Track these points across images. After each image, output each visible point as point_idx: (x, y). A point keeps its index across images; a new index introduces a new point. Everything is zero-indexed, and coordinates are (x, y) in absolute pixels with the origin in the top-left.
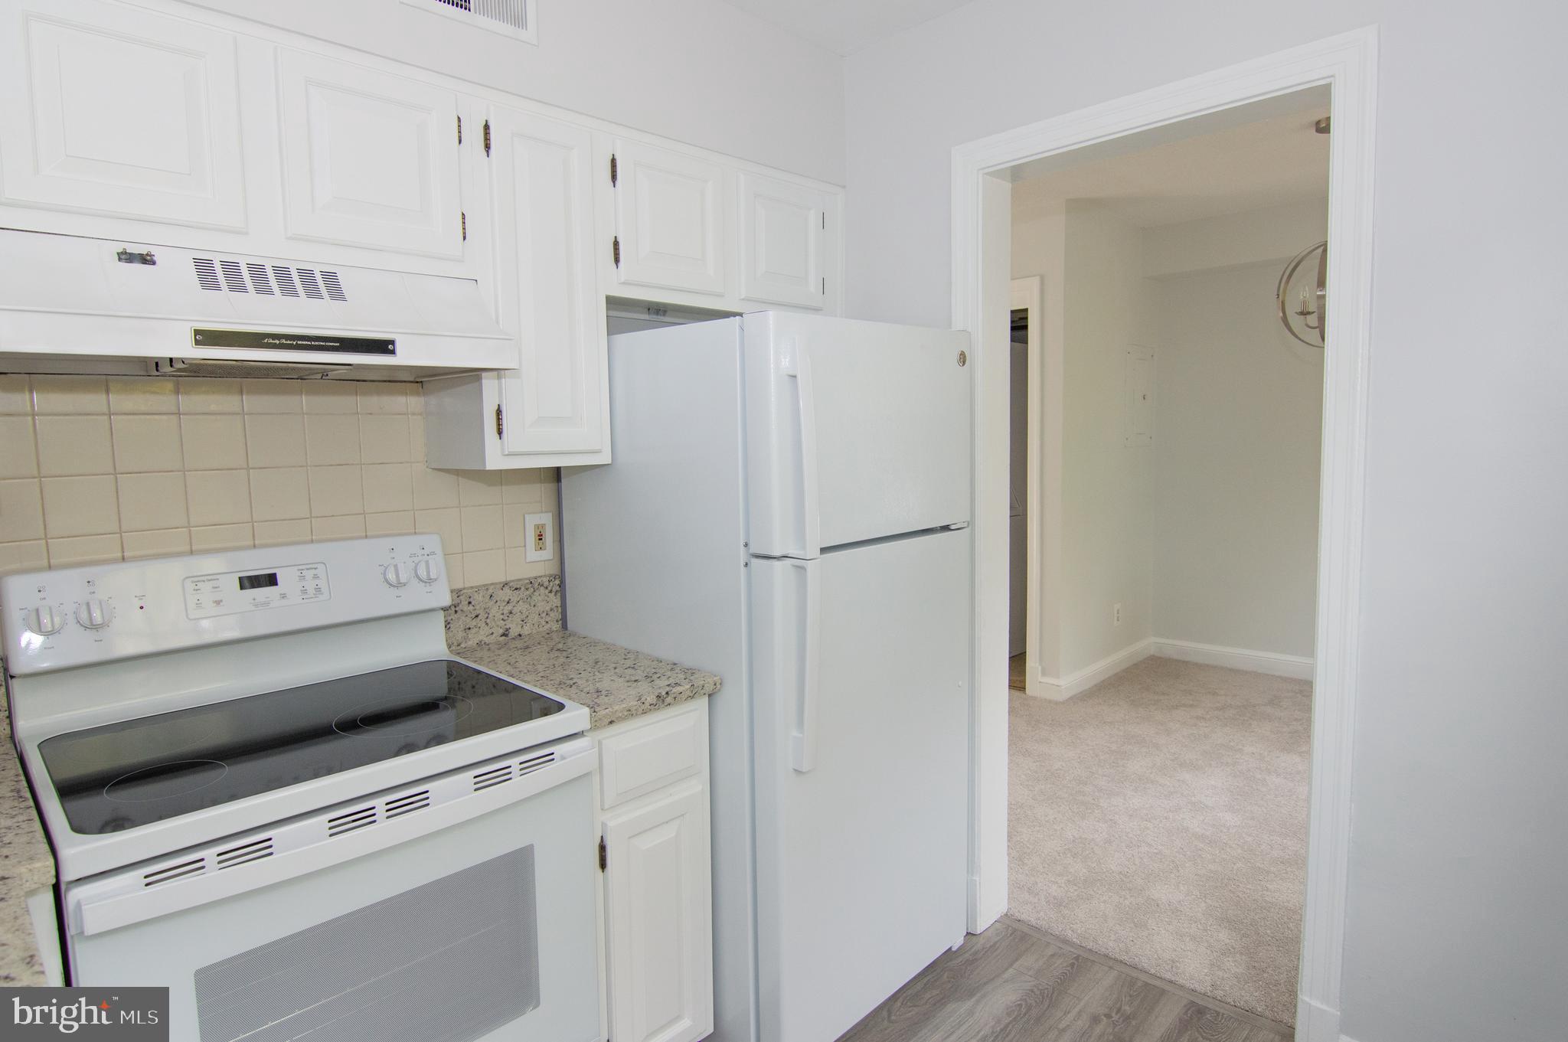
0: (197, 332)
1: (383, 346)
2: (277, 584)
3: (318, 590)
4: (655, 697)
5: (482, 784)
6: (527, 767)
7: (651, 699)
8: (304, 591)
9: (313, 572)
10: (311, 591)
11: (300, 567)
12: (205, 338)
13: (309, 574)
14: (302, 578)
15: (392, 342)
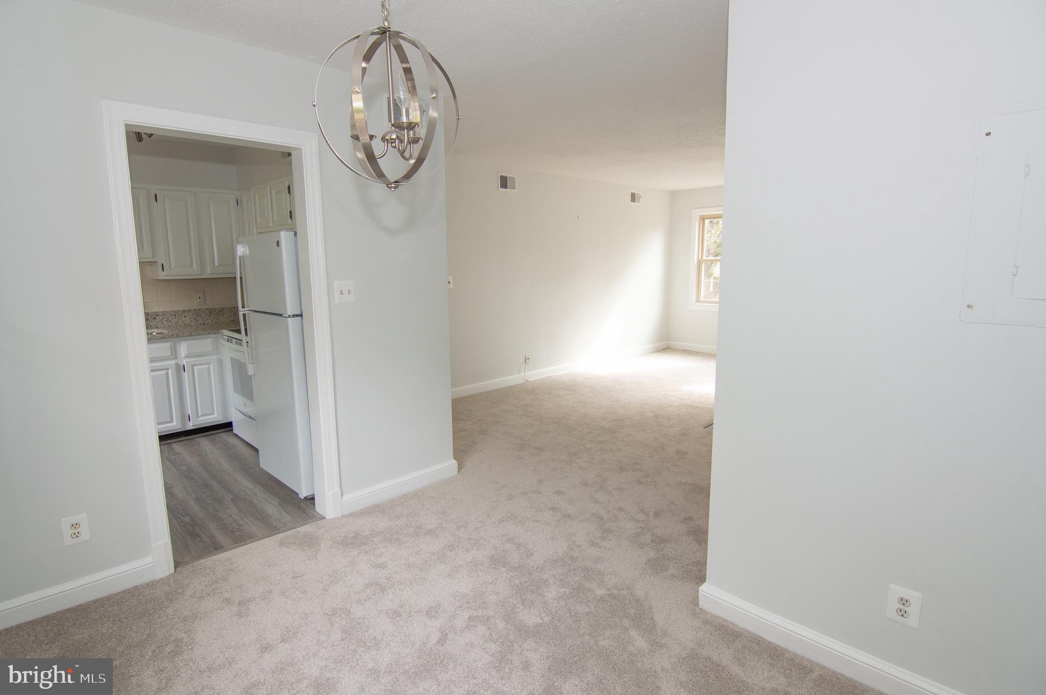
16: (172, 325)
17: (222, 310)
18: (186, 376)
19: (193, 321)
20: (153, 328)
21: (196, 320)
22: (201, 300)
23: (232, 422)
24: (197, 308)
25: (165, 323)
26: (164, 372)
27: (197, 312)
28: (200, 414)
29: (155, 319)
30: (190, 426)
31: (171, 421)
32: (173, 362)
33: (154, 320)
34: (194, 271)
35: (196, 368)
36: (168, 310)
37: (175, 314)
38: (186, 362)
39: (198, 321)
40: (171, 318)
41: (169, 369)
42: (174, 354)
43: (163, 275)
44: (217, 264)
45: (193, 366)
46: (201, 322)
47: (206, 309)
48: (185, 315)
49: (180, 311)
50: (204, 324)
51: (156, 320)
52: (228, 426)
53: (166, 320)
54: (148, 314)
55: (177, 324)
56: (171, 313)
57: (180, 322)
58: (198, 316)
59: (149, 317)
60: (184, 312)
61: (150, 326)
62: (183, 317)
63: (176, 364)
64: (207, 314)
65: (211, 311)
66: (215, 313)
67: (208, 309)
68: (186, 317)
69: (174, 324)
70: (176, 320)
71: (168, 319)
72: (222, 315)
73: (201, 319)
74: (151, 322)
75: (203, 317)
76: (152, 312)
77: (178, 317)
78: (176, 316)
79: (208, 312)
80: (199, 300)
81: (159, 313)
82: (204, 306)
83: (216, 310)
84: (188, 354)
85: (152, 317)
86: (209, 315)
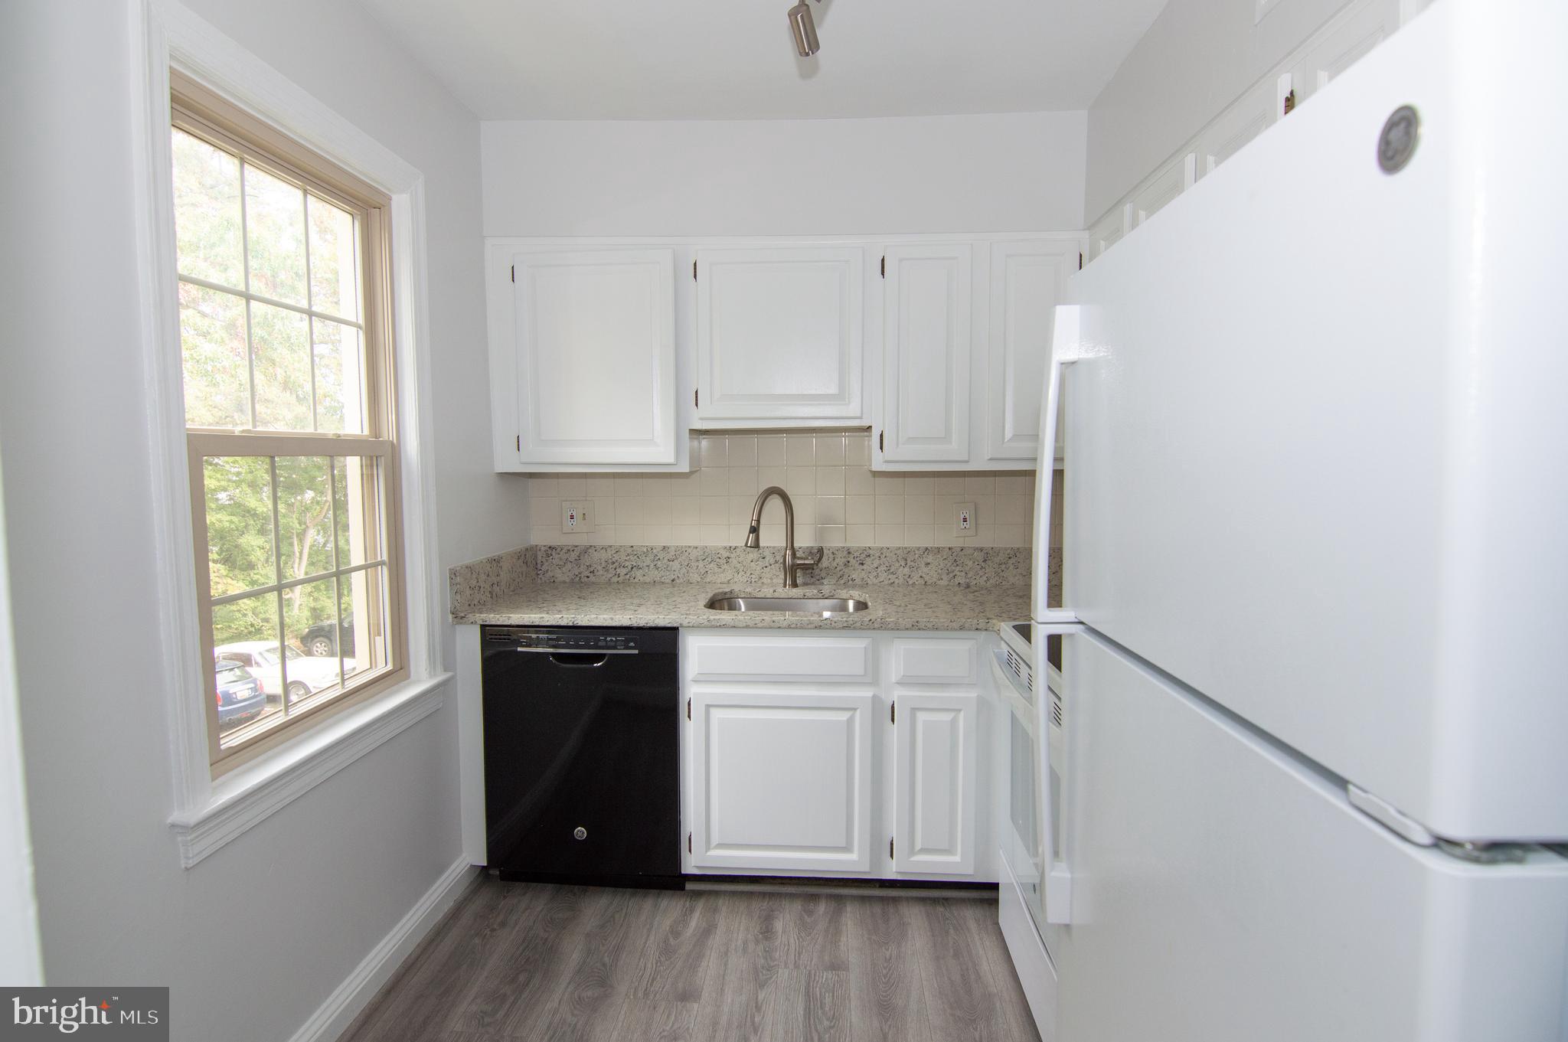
16: (897, 581)
17: (1014, 554)
18: (895, 734)
19: (945, 577)
20: (854, 587)
21: (951, 575)
22: (967, 525)
23: (998, 884)
24: (957, 543)
25: (883, 576)
26: (844, 716)
27: (955, 556)
28: (918, 846)
29: (862, 564)
30: (892, 870)
31: (847, 849)
32: (867, 693)
33: (861, 567)
34: (952, 454)
35: (921, 717)
36: (893, 544)
37: (907, 556)
38: (899, 697)
39: (954, 577)
40: (897, 565)
41: (855, 709)
42: (872, 675)
43: (878, 462)
44: (1008, 434)
45: (914, 710)
46: (961, 580)
47: (976, 549)
48: (928, 560)
49: (918, 549)
50: (968, 587)
51: (865, 567)
52: (985, 893)
53: (885, 568)
54: (851, 550)
55: (908, 580)
56: (898, 552)
57: (916, 577)
58: (957, 565)
59: (851, 560)
60: (926, 553)
61: (852, 579)
62: (923, 565)
63: (875, 699)
64: (978, 561)
65: (987, 555)
66: (997, 560)
67: (981, 550)
68: (930, 566)
69: (901, 581)
70: (906, 570)
71: (890, 566)
72: (1012, 567)
73: (963, 574)
74: (854, 570)
75: (967, 568)
76: (858, 547)
77: (912, 563)
78: (908, 562)
79: (978, 555)
80: (962, 525)
81: (871, 552)
82: (971, 542)
83: (1000, 554)
84: (904, 676)
85: (858, 559)
86: (983, 564)
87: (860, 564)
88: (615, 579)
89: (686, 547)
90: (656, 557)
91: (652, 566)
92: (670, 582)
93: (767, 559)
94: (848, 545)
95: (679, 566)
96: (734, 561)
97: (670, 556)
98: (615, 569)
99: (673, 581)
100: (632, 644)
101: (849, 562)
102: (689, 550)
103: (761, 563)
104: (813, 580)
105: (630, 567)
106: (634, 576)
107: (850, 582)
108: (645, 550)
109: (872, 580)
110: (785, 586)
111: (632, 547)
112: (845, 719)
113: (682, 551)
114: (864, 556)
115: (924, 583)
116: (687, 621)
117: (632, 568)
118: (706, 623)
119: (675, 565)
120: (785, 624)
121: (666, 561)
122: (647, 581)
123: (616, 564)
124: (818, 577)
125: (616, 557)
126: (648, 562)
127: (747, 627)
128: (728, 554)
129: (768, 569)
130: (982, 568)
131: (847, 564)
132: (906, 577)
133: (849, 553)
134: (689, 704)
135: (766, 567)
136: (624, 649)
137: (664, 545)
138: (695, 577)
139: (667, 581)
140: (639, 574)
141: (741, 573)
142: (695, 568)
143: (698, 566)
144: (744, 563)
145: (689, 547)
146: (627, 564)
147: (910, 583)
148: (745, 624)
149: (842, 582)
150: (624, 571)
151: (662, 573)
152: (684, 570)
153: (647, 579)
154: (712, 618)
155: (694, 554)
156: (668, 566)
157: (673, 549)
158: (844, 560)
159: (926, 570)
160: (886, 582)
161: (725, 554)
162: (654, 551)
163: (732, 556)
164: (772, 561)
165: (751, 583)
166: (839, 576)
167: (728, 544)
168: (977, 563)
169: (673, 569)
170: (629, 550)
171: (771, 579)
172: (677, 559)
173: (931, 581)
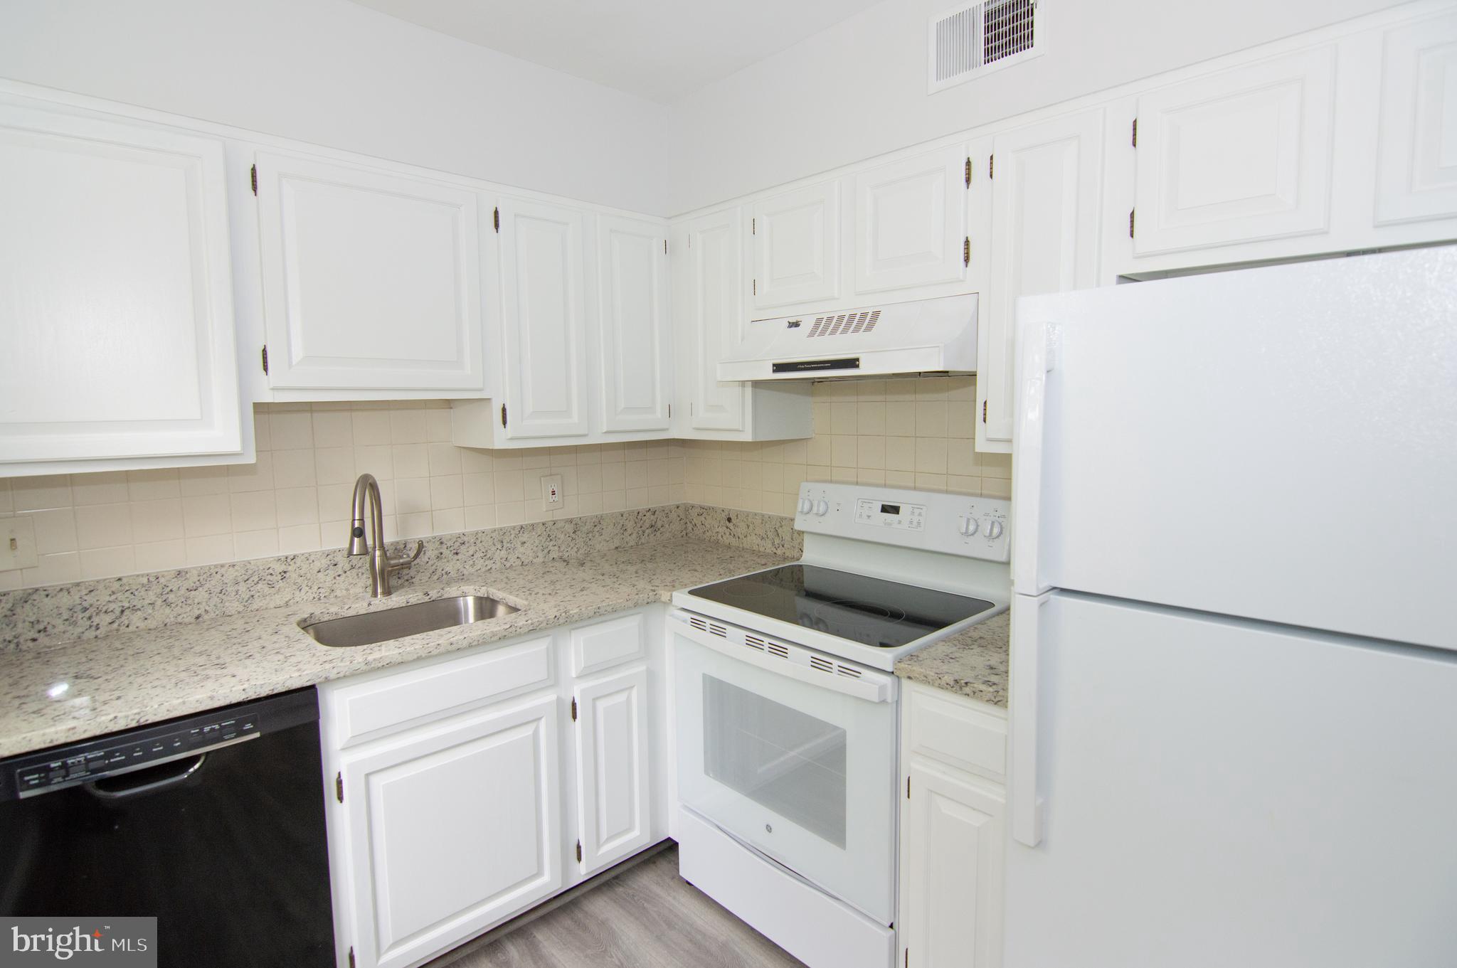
0: (774, 365)
1: (852, 363)
2: (898, 513)
3: (919, 523)
4: (953, 679)
5: (816, 664)
6: (843, 671)
7: (948, 679)
8: (911, 522)
9: (920, 510)
10: (915, 523)
11: (913, 506)
12: (779, 368)
13: (917, 511)
14: (913, 513)
15: (858, 360)
17: (598, 522)
18: (578, 731)
19: (540, 554)
21: (546, 551)
22: (556, 498)
24: (548, 518)
25: (480, 563)
26: (527, 731)
27: (547, 530)
28: (604, 836)
29: (457, 554)
30: (579, 875)
31: (540, 873)
32: (550, 697)
33: (456, 557)
35: (601, 705)
36: (487, 527)
37: (502, 537)
38: (579, 691)
39: (549, 552)
40: (494, 549)
41: (540, 719)
42: (554, 677)
43: (501, 439)
45: (595, 700)
46: (555, 554)
47: (566, 521)
48: (524, 540)
49: (514, 528)
50: (563, 560)
51: (459, 557)
53: (482, 555)
54: (444, 540)
55: (505, 563)
56: (494, 535)
57: (512, 558)
58: (551, 540)
59: (444, 551)
60: (521, 532)
61: (446, 573)
62: (519, 545)
63: (559, 701)
64: (568, 533)
65: (576, 525)
66: (585, 529)
67: (571, 521)
68: (526, 545)
69: (498, 565)
70: (503, 553)
71: (487, 551)
72: (597, 534)
73: (556, 548)
74: (448, 561)
75: (560, 542)
76: (451, 535)
77: (508, 545)
78: (504, 544)
79: (569, 528)
80: (551, 498)
81: (466, 539)
82: (560, 515)
83: (587, 524)
84: (585, 667)
85: (452, 548)
86: (573, 536)
87: (454, 554)
88: (92, 634)
89: (216, 566)
90: (166, 591)
91: (159, 602)
92: (193, 620)
93: (340, 566)
94: (438, 533)
95: (207, 596)
96: (293, 576)
97: (190, 584)
98: (90, 618)
99: (197, 618)
100: (249, 726)
101: (441, 554)
102: (223, 571)
103: (331, 573)
104: (400, 582)
105: (118, 612)
106: (126, 622)
107: (445, 576)
108: (145, 580)
109: (468, 570)
110: (375, 594)
111: (120, 579)
112: (531, 733)
113: (209, 573)
114: (457, 545)
115: (520, 564)
116: (335, 671)
117: (122, 612)
118: (364, 668)
119: (201, 595)
120: (465, 643)
121: (183, 591)
122: (152, 627)
123: (92, 610)
124: (406, 578)
125: (90, 599)
126: (151, 596)
127: (419, 659)
128: (283, 568)
129: (342, 578)
130: (573, 539)
131: (440, 556)
132: (503, 561)
133: (442, 543)
134: (339, 783)
135: (339, 576)
136: (236, 737)
137: (179, 568)
138: (233, 606)
139: (187, 620)
140: (136, 620)
141: (305, 589)
142: (234, 593)
143: (237, 592)
144: (309, 576)
145: (222, 566)
146: (112, 606)
147: (508, 565)
148: (415, 657)
149: (436, 577)
150: (108, 618)
151: (178, 610)
152: (215, 600)
153: (152, 623)
154: (370, 658)
155: (231, 574)
156: (187, 598)
157: (195, 572)
158: (436, 552)
159: (522, 550)
160: (483, 570)
161: (279, 568)
162: (162, 580)
163: (290, 568)
164: (347, 567)
165: (319, 599)
166: (431, 572)
167: (282, 554)
168: (568, 535)
169: (196, 601)
170: (116, 585)
171: (347, 590)
172: (202, 585)
173: (527, 561)
